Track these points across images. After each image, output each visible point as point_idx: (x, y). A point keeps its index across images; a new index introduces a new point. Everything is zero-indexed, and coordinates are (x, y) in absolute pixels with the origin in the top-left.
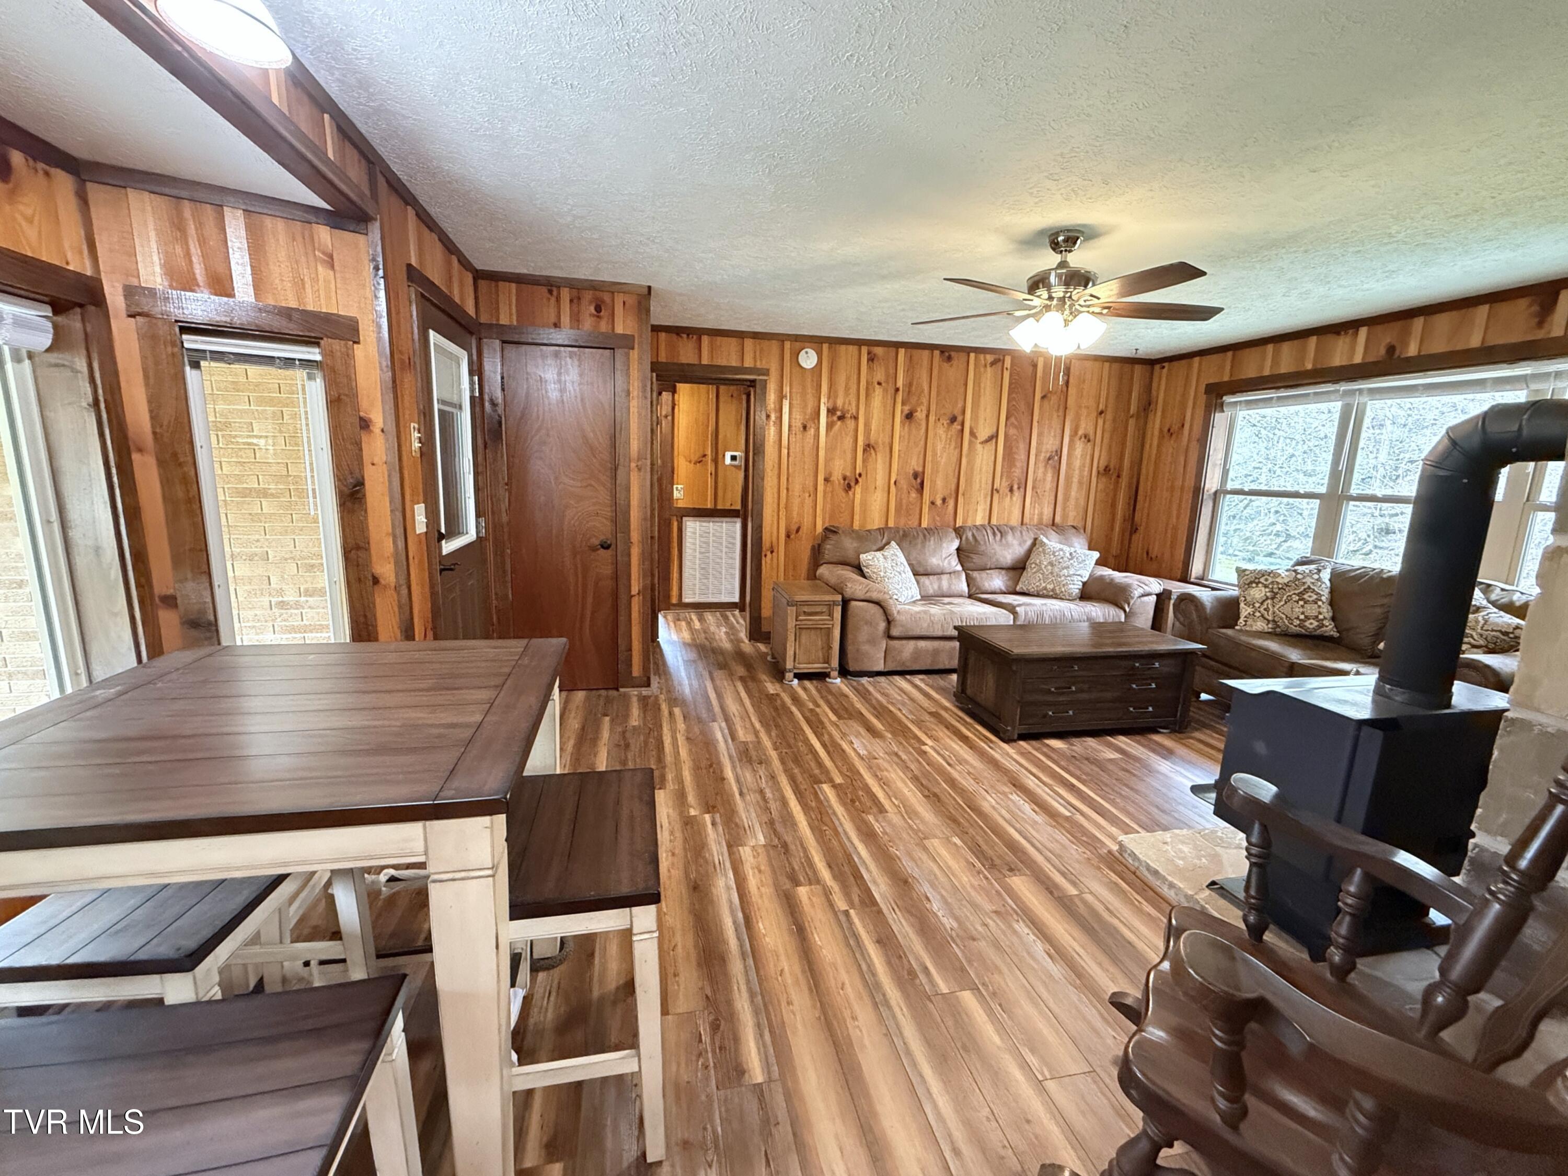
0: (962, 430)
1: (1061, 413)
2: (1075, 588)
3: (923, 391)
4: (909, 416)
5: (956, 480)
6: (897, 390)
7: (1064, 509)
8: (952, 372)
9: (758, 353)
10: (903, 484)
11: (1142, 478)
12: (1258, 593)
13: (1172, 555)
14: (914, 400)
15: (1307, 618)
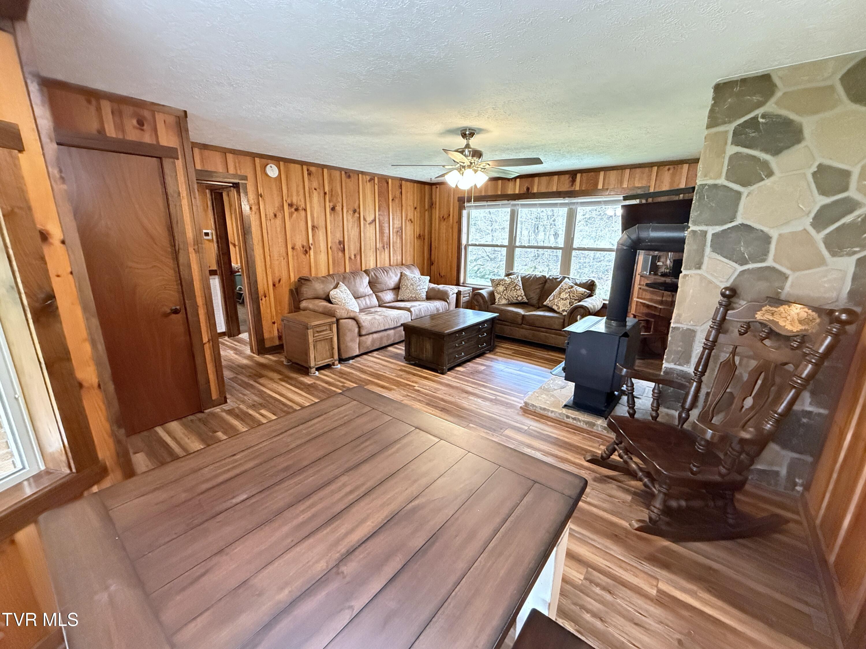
0: (360, 217)
1: (400, 208)
2: (424, 295)
3: (338, 195)
4: (333, 209)
5: (359, 245)
6: (325, 193)
7: (406, 257)
8: (351, 184)
9: (237, 165)
10: (335, 248)
11: (433, 240)
12: (501, 288)
13: (451, 274)
14: (334, 199)
15: (518, 296)
